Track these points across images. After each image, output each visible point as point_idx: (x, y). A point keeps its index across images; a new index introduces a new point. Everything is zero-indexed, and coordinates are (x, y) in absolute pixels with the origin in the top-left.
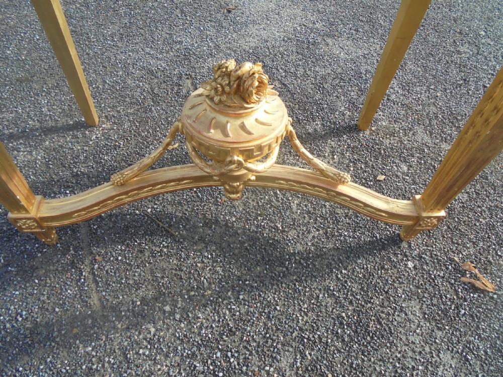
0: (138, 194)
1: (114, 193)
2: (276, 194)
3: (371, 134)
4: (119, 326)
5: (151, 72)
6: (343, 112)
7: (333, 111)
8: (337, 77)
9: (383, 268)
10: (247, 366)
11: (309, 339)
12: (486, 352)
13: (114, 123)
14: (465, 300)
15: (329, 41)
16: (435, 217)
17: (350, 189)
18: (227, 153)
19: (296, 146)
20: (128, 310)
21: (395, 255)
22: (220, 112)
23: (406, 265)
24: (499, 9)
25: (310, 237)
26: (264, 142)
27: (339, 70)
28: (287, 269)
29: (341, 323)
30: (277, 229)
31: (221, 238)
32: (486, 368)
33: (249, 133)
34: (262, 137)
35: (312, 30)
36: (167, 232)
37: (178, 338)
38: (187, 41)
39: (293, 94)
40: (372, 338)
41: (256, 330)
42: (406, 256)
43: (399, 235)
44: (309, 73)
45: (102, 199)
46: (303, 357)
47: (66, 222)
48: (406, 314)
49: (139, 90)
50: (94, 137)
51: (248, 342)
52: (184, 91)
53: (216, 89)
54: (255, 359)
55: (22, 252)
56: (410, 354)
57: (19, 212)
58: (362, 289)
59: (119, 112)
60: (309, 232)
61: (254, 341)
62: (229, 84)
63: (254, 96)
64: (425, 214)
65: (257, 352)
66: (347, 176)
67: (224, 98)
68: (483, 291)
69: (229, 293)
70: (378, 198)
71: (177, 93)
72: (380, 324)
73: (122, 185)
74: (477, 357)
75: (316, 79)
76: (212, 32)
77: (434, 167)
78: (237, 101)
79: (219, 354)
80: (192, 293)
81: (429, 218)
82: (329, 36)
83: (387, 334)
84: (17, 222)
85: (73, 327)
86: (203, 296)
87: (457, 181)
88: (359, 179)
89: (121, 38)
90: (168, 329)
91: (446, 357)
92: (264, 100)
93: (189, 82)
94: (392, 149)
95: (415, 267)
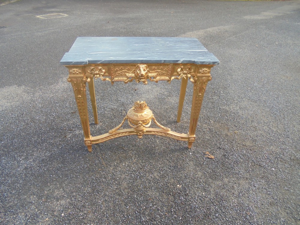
0: (115, 136)
1: (109, 135)
2: (152, 139)
3: (181, 123)
4: (111, 168)
5: (112, 109)
6: (173, 117)
7: (169, 118)
8: (171, 108)
9: (183, 154)
10: (145, 175)
11: (161, 169)
12: (210, 172)
13: (103, 123)
14: (206, 161)
15: (169, 98)
16: (193, 137)
17: (170, 132)
18: (138, 121)
19: (155, 122)
20: (113, 165)
21: (186, 151)
22: (136, 112)
23: (189, 154)
24: (229, 84)
25: (162, 148)
26: (147, 118)
27: (172, 106)
28: (156, 155)
29: (170, 166)
30: (152, 147)
31: (137, 149)
32: (210, 175)
33: (143, 117)
34: (146, 117)
35: (163, 94)
36: (122, 148)
37: (127, 170)
38: (122, 100)
39: (157, 114)
40: (179, 169)
41: (147, 168)
42: (189, 152)
43: (187, 147)
44: (162, 107)
45: (107, 136)
46: (160, 173)
47: (97, 142)
48: (189, 164)
49: (109, 114)
50: (97, 127)
51: (145, 170)
52: (123, 114)
53: (135, 107)
54: (147, 174)
55: (82, 154)
56: (189, 172)
57: (87, 138)
58: (176, 159)
59: (104, 120)
60: (162, 147)
61: (147, 170)
62: (138, 106)
63: (144, 108)
64: (190, 136)
65: (148, 172)
66: (170, 129)
67: (137, 109)
68: (211, 159)
69: (140, 161)
70: (178, 134)
71: (121, 115)
72: (181, 166)
73: (111, 133)
74: (208, 173)
75: (164, 109)
76: (130, 97)
77: (200, 131)
78: (140, 110)
79: (138, 173)
80: (130, 161)
81: (191, 137)
82: (169, 96)
83: (183, 168)
84: (86, 141)
85: (99, 169)
86: (133, 161)
87: (193, 125)
88: (172, 130)
89: (101, 100)
90: (124, 169)
91: (199, 173)
92: (146, 110)
93: (124, 112)
94: (187, 127)
95: (192, 154)
